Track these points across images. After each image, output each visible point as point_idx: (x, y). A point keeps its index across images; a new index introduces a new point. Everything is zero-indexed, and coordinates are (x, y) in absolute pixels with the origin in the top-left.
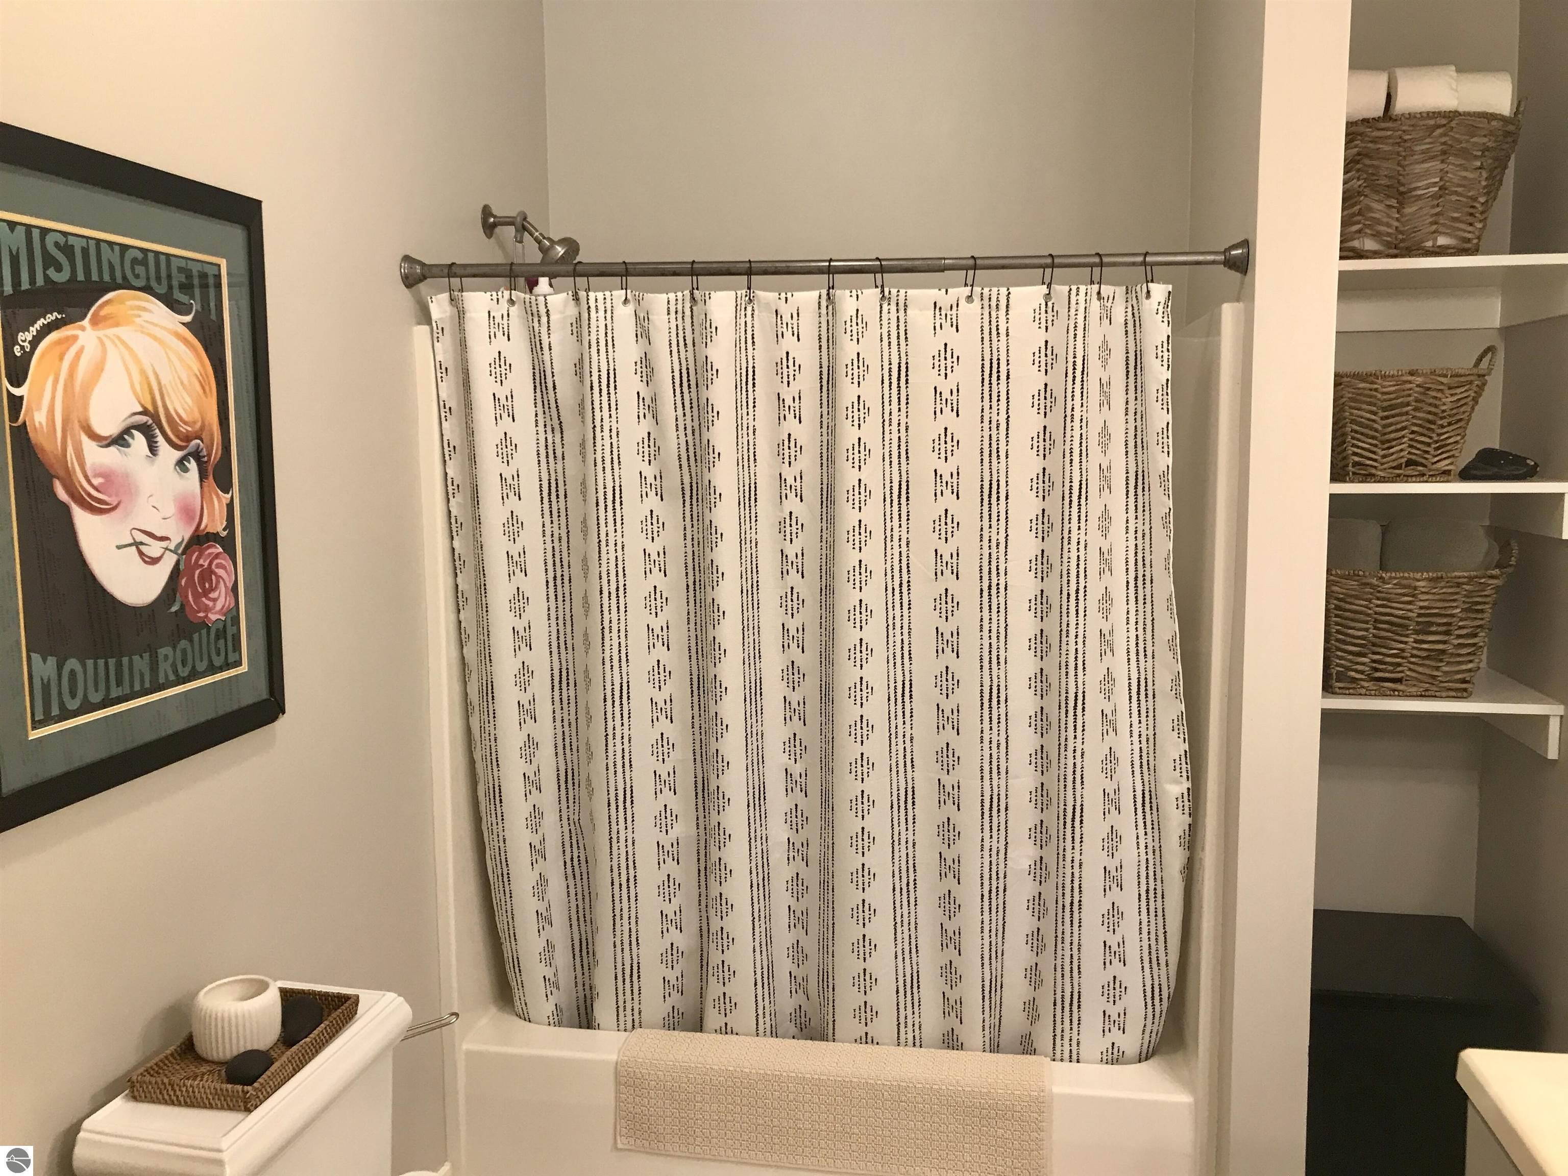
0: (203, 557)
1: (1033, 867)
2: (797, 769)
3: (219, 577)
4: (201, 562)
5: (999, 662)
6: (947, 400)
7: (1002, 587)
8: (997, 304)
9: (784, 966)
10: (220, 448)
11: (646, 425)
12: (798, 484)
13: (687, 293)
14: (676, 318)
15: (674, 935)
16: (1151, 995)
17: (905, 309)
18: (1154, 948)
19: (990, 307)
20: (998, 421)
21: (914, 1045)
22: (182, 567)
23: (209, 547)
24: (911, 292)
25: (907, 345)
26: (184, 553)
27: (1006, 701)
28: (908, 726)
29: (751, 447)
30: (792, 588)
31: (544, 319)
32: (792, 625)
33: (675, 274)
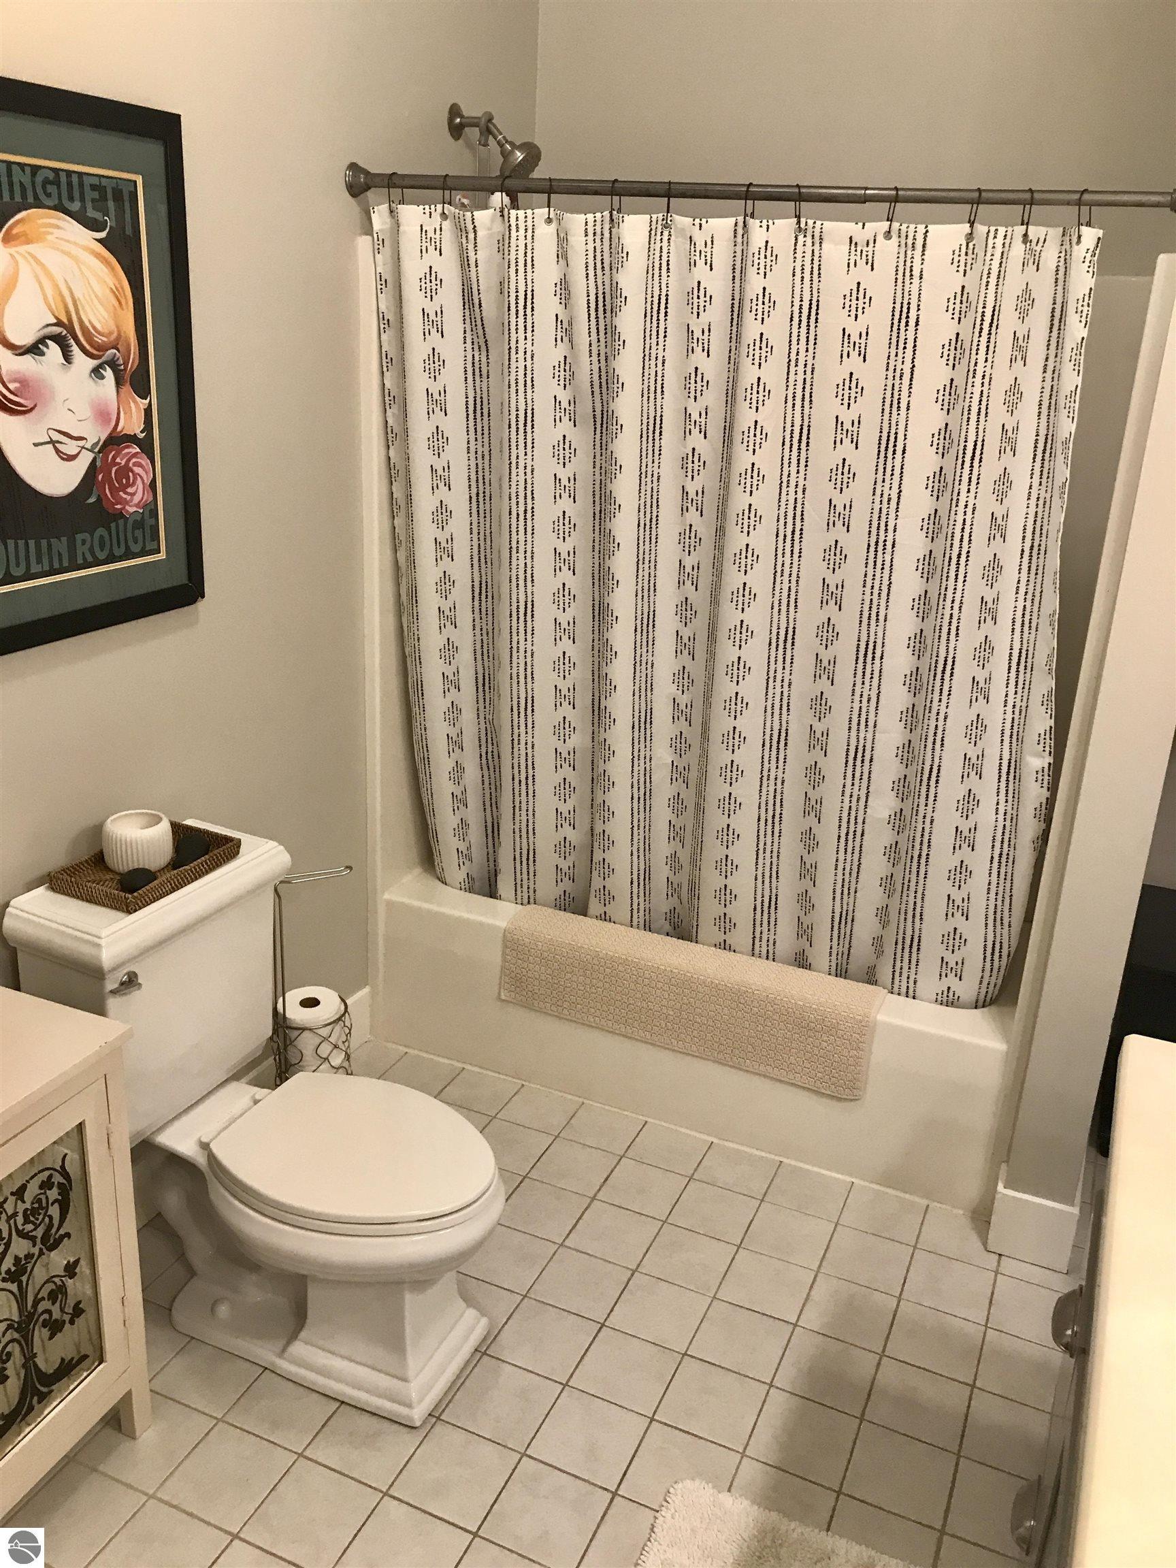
0: (121, 456)
1: (893, 817)
2: (683, 700)
3: (135, 475)
4: (118, 460)
5: (877, 619)
6: (855, 343)
7: (889, 544)
8: (914, 243)
9: (661, 872)
10: (137, 357)
11: (562, 349)
12: (703, 420)
13: (606, 214)
14: (594, 240)
15: (568, 831)
16: (991, 950)
17: (821, 243)
18: (999, 908)
19: (908, 246)
20: (902, 370)
21: (767, 958)
22: (98, 463)
23: (128, 447)
24: (828, 225)
25: (819, 281)
26: (99, 452)
27: (882, 658)
28: (787, 671)
29: (659, 379)
30: (691, 526)
31: (471, 236)
32: (689, 562)
33: (596, 193)
